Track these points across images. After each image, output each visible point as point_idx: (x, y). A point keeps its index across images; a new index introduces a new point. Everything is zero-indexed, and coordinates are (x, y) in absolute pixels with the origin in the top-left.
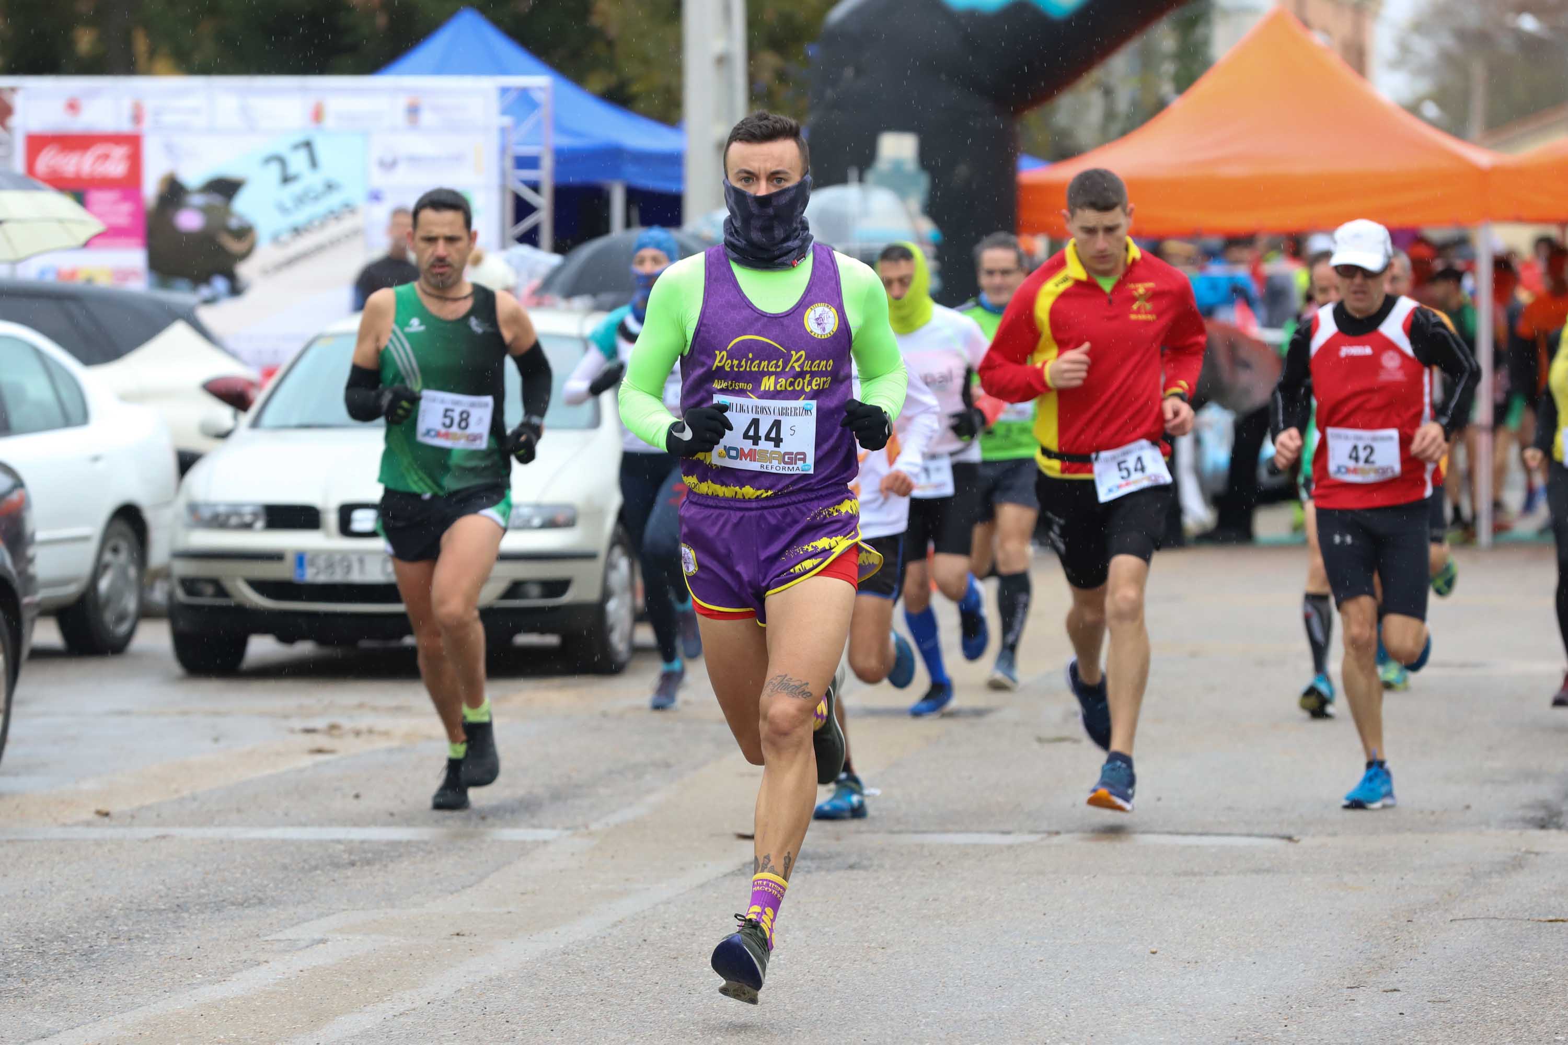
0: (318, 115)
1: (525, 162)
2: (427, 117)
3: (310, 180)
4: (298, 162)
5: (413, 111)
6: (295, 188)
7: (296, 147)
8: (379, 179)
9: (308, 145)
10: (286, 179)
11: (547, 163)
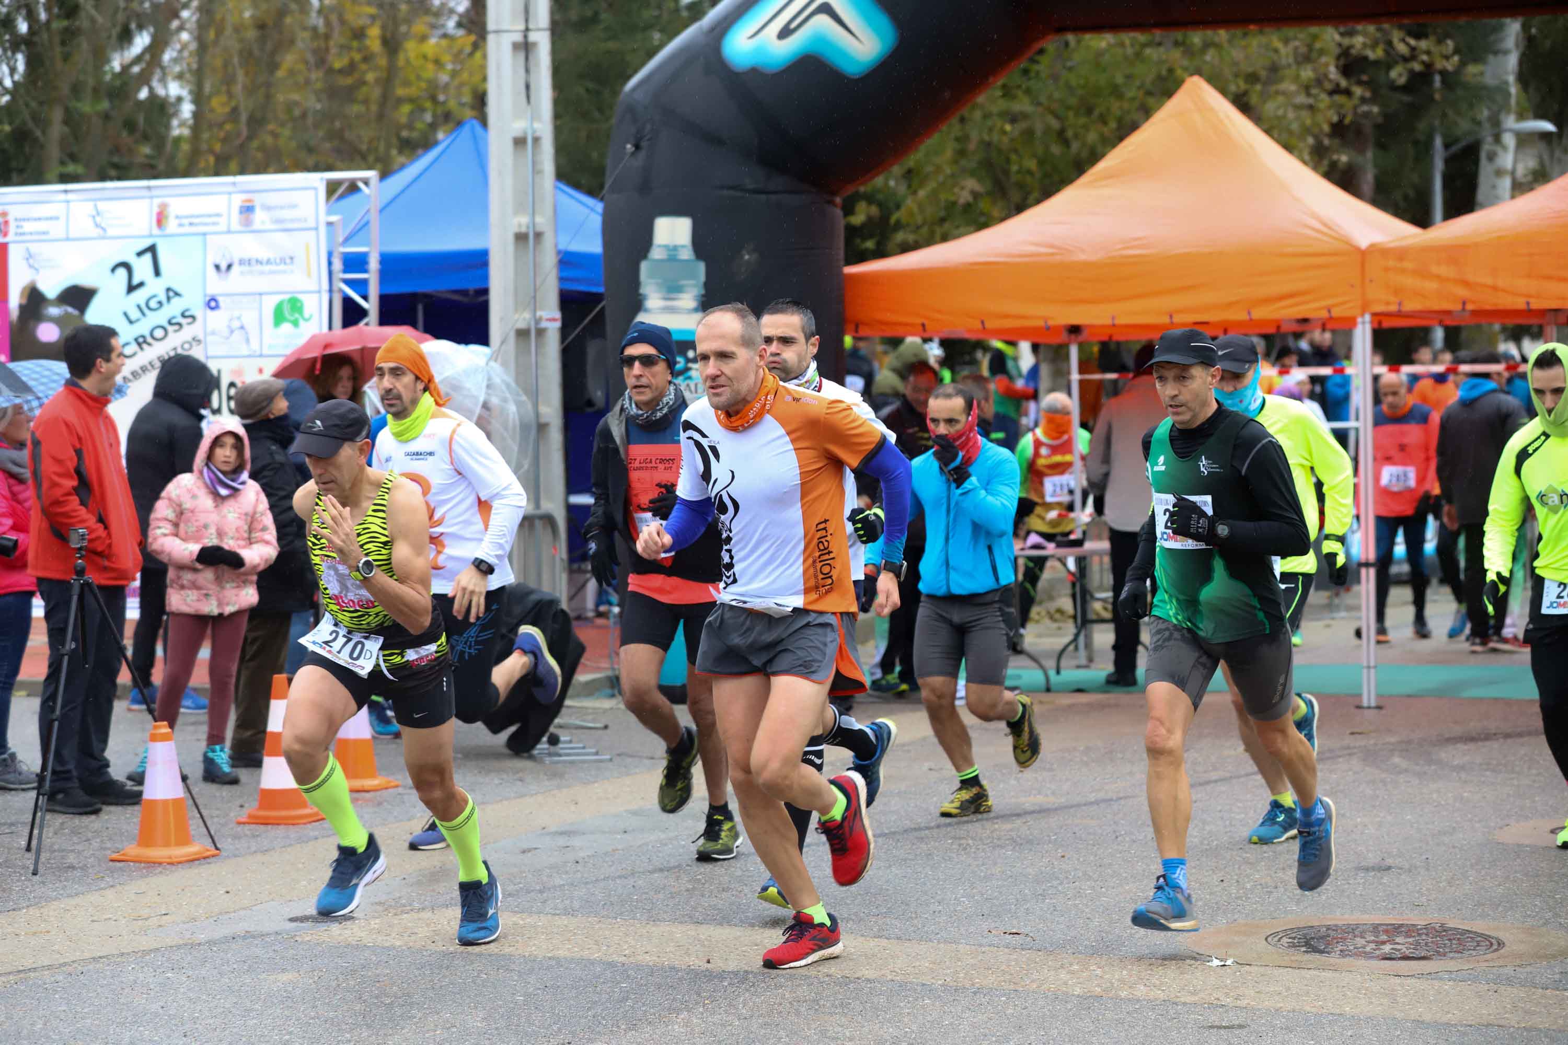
0: (161, 219)
1: (355, 263)
2: (259, 217)
3: (155, 287)
4: (143, 268)
5: (247, 210)
6: (139, 296)
7: (140, 254)
8: (216, 285)
9: (152, 249)
10: (131, 288)
11: (374, 264)
